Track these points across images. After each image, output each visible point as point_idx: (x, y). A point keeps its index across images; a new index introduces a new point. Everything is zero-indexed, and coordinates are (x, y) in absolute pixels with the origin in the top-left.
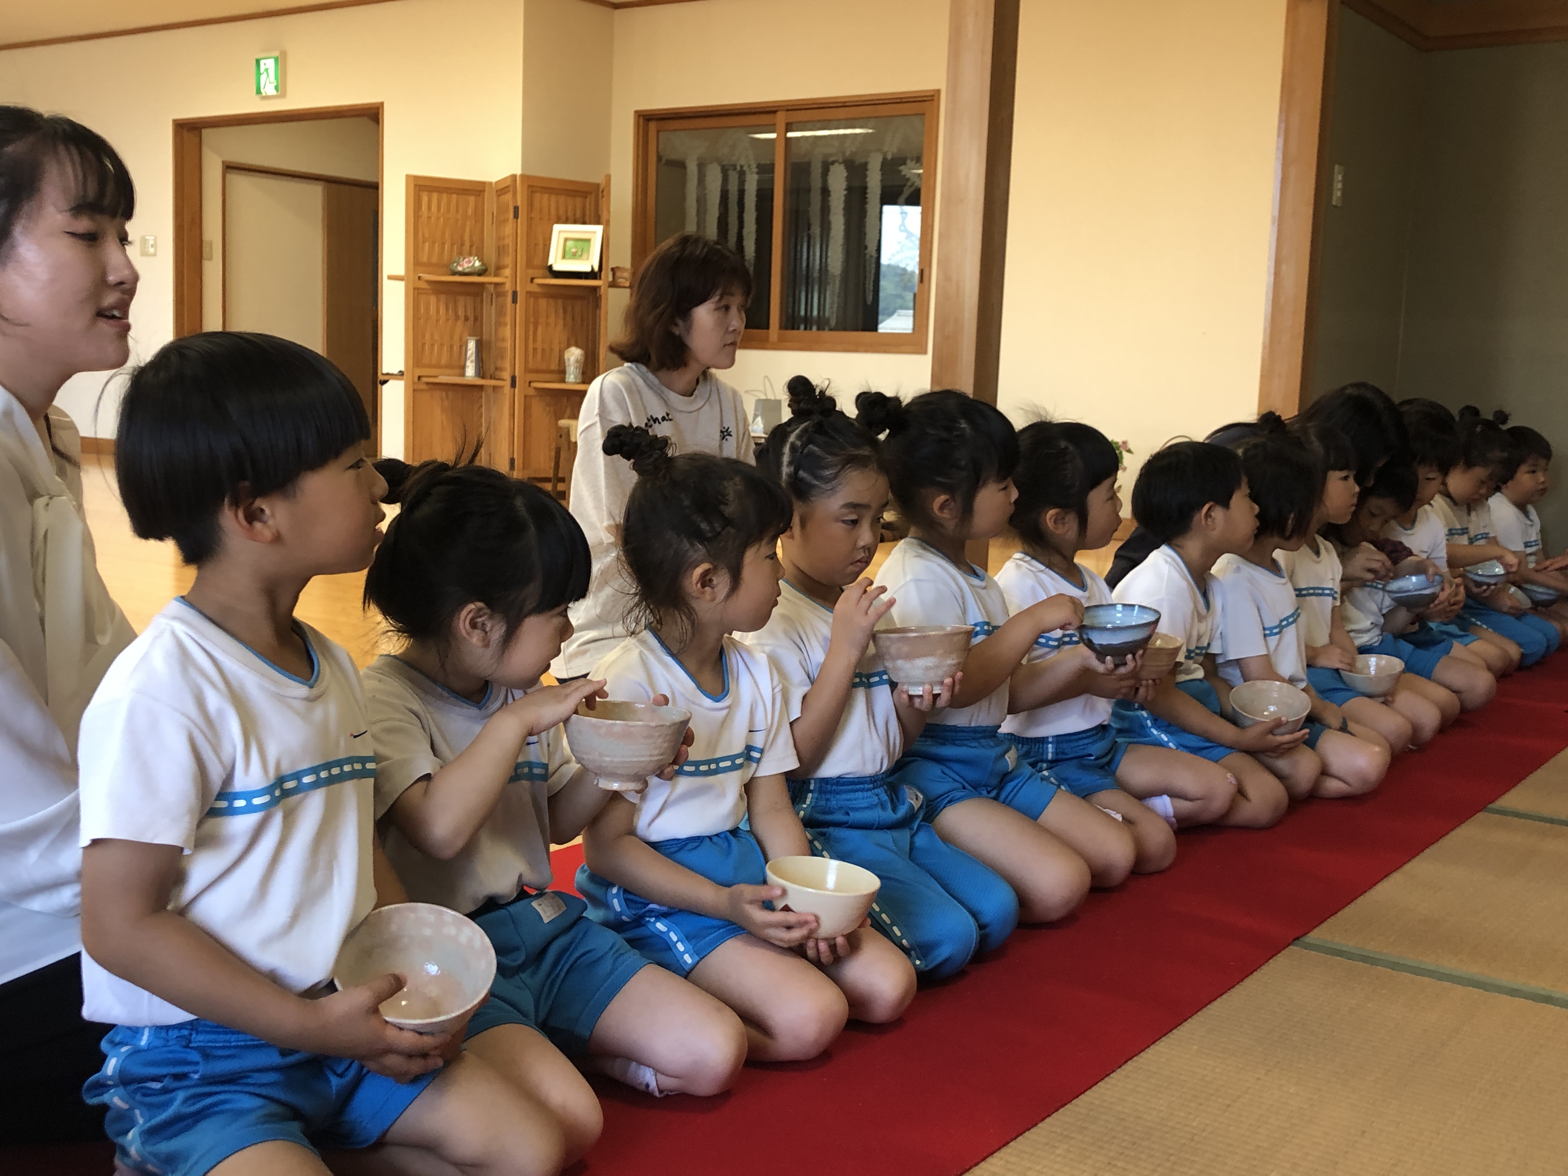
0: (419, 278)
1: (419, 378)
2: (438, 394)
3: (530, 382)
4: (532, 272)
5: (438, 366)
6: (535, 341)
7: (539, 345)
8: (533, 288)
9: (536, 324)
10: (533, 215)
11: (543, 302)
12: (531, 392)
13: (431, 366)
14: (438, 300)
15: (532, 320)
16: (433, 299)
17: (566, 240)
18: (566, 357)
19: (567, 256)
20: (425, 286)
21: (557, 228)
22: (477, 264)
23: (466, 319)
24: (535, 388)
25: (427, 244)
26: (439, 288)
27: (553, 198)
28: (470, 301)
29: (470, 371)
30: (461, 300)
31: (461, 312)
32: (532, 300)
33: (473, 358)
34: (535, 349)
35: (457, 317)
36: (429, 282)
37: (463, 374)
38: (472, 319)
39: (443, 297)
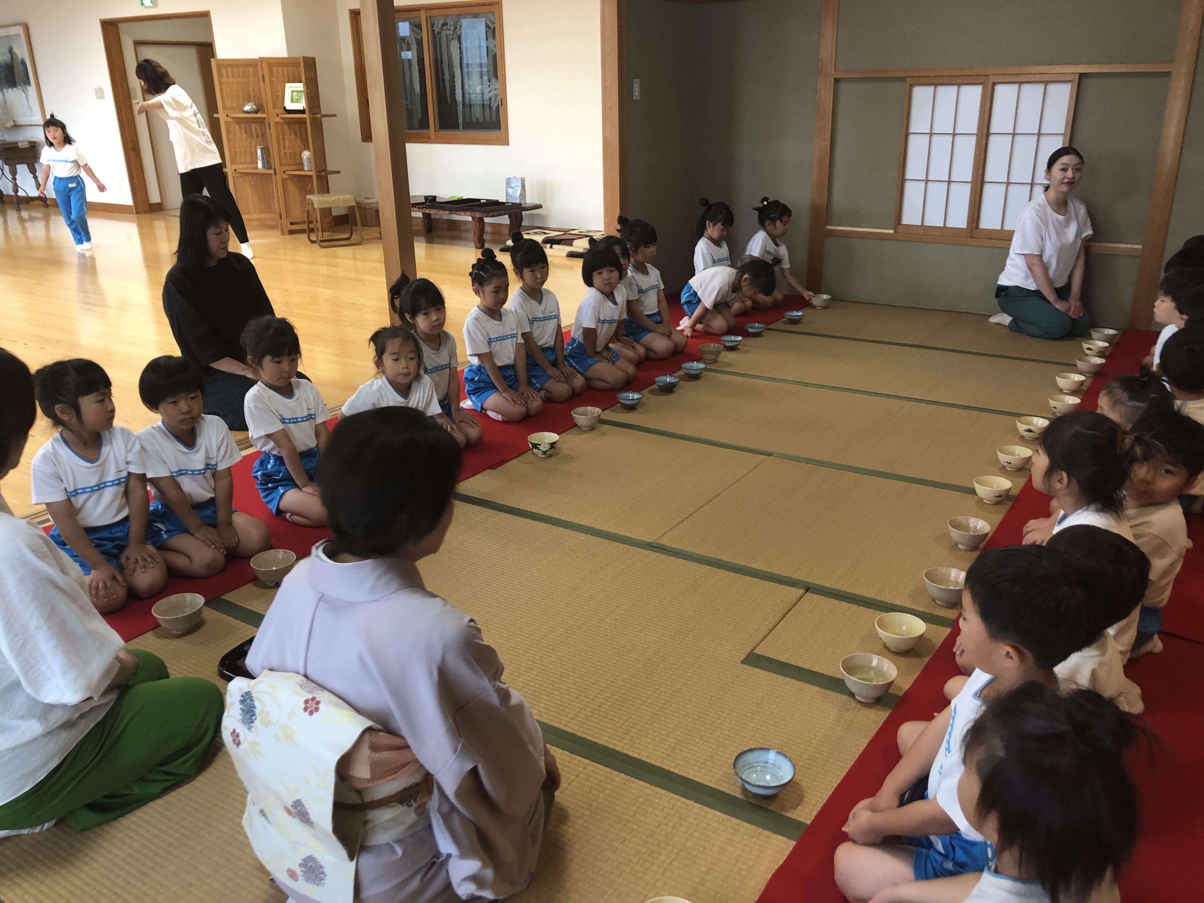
0: (227, 116)
1: (235, 170)
2: (247, 178)
3: (284, 172)
4: (276, 111)
5: (248, 163)
6: (284, 148)
7: (287, 151)
8: (278, 120)
9: (284, 139)
10: (273, 79)
11: (286, 128)
12: (285, 176)
13: (241, 163)
14: (240, 128)
15: (281, 137)
16: (237, 127)
17: (293, 92)
18: (302, 156)
19: (294, 101)
20: (231, 120)
21: (288, 85)
22: (254, 107)
23: (257, 136)
24: (288, 175)
25: (229, 98)
26: (238, 121)
27: (285, 69)
28: (258, 126)
29: (260, 165)
30: (253, 126)
31: (254, 133)
32: (280, 127)
33: (260, 158)
34: (285, 154)
35: (252, 136)
36: (233, 118)
37: (257, 168)
38: (260, 135)
39: (243, 126)
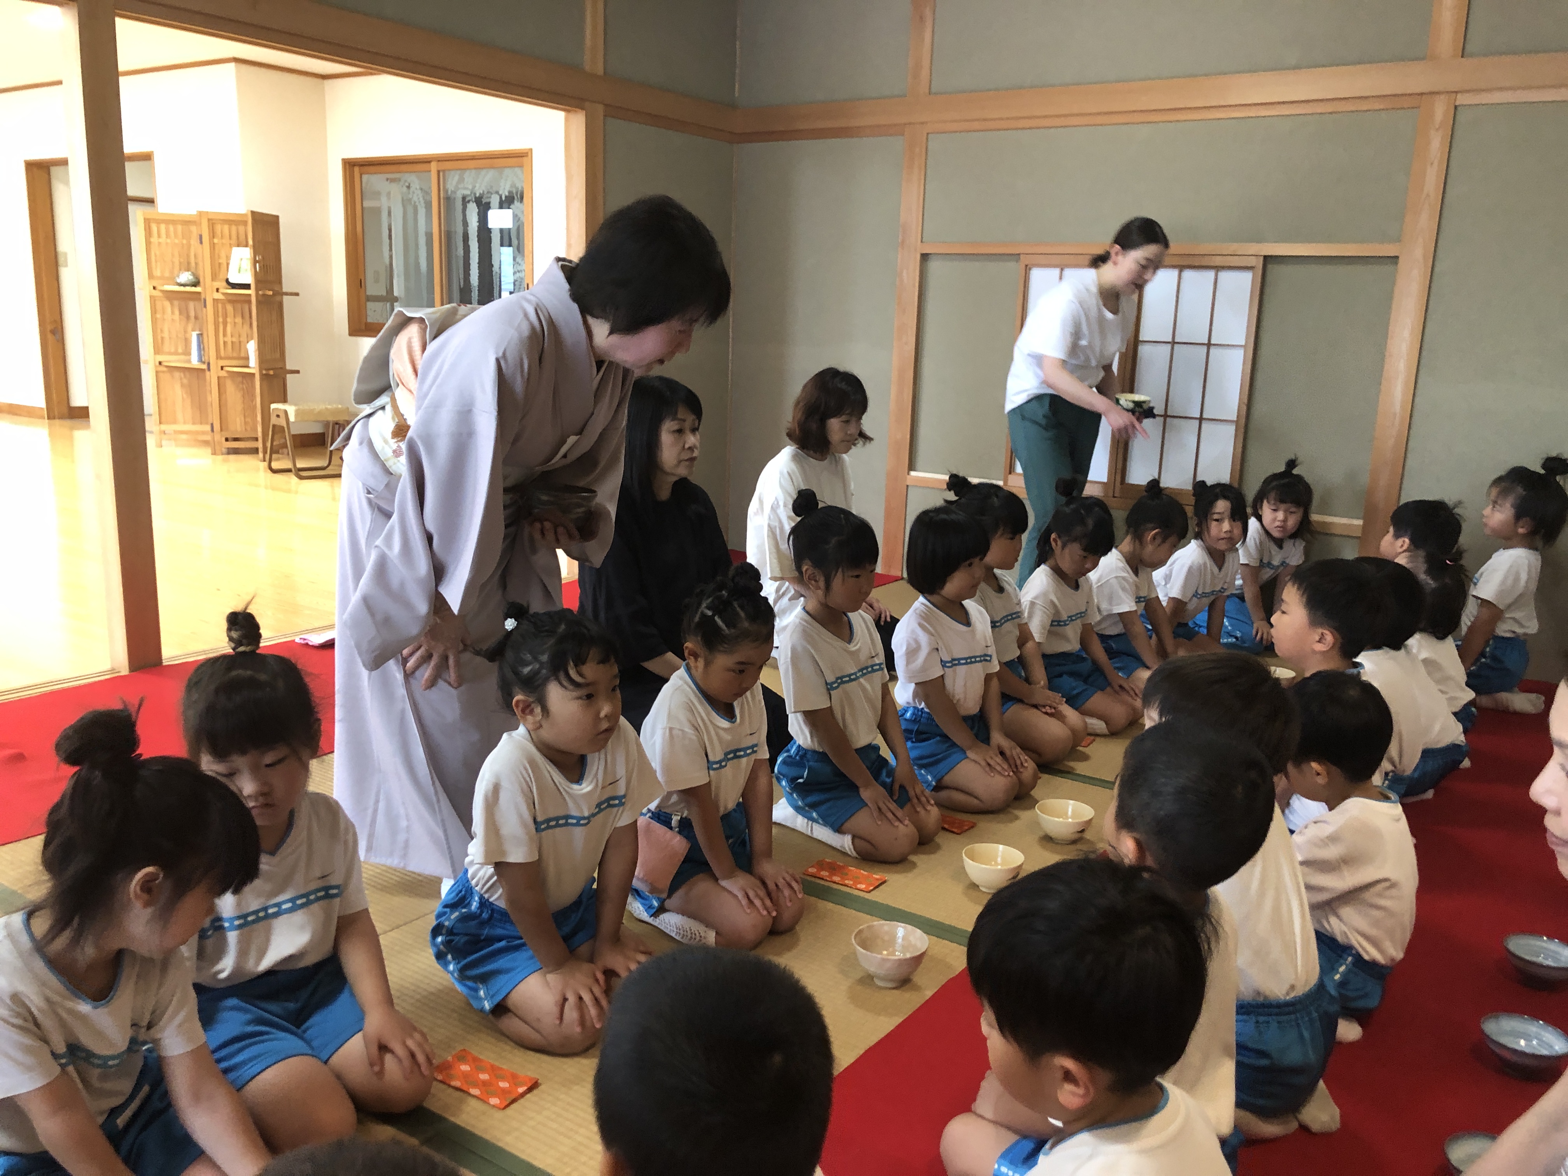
0: (154, 288)
1: (160, 363)
2: (177, 374)
3: (222, 368)
4: (217, 284)
5: (176, 353)
6: (225, 335)
7: (229, 339)
8: (218, 296)
9: (225, 324)
10: (216, 241)
11: (230, 308)
12: (223, 374)
13: (170, 353)
14: (172, 304)
15: (221, 320)
16: (167, 304)
19: (240, 271)
20: (160, 294)
21: (234, 251)
24: (228, 372)
25: (159, 264)
26: (170, 296)
27: (231, 228)
28: (191, 305)
29: (195, 357)
32: (220, 306)
34: (225, 343)
36: (162, 291)
37: (191, 361)
